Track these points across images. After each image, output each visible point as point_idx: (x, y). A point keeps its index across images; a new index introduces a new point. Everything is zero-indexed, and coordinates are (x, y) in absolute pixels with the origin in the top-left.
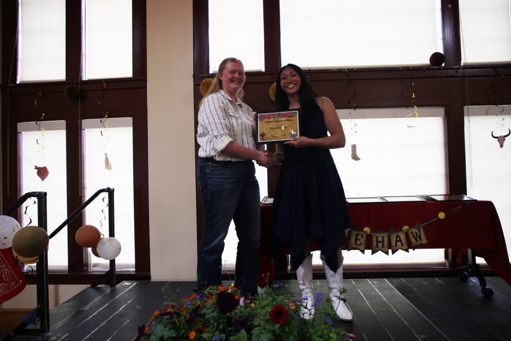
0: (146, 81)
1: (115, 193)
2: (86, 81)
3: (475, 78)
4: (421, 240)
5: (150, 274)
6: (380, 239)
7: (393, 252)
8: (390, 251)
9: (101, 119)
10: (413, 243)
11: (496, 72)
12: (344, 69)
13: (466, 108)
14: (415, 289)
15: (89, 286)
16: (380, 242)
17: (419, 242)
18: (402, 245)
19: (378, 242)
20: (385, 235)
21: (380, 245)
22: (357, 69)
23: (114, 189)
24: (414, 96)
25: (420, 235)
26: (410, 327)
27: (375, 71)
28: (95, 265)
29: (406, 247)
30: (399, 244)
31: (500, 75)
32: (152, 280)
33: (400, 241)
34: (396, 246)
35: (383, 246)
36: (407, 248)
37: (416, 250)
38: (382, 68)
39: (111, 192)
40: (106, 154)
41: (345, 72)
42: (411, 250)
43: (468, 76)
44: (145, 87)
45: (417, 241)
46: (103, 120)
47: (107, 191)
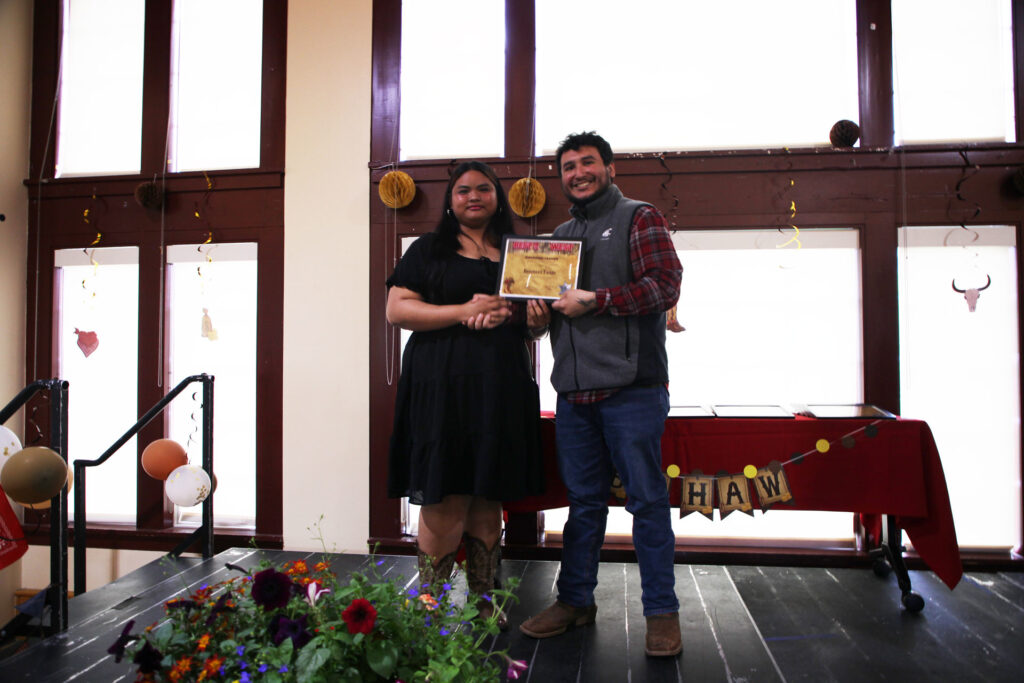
0: (283, 175)
1: (216, 383)
2: (176, 174)
3: (921, 171)
4: (778, 493)
5: (282, 538)
6: (697, 489)
7: (723, 515)
8: (717, 512)
9: (198, 245)
10: (762, 498)
11: (965, 158)
12: (657, 153)
13: (901, 231)
14: (774, 590)
15: (165, 553)
16: (697, 494)
17: (775, 498)
18: (741, 501)
19: (692, 494)
20: (708, 481)
21: (697, 500)
22: (683, 153)
23: (213, 378)
24: (793, 208)
25: (777, 482)
26: (725, 661)
27: (718, 157)
28: (185, 518)
29: (748, 505)
30: (734, 499)
31: (973, 166)
32: (285, 549)
33: (738, 493)
34: (729, 502)
35: (703, 503)
36: (750, 508)
37: (769, 512)
38: (732, 151)
39: (208, 383)
40: (205, 311)
41: (659, 158)
42: (757, 512)
43: (907, 168)
44: (282, 186)
45: (770, 495)
46: (204, 246)
47: (200, 381)
